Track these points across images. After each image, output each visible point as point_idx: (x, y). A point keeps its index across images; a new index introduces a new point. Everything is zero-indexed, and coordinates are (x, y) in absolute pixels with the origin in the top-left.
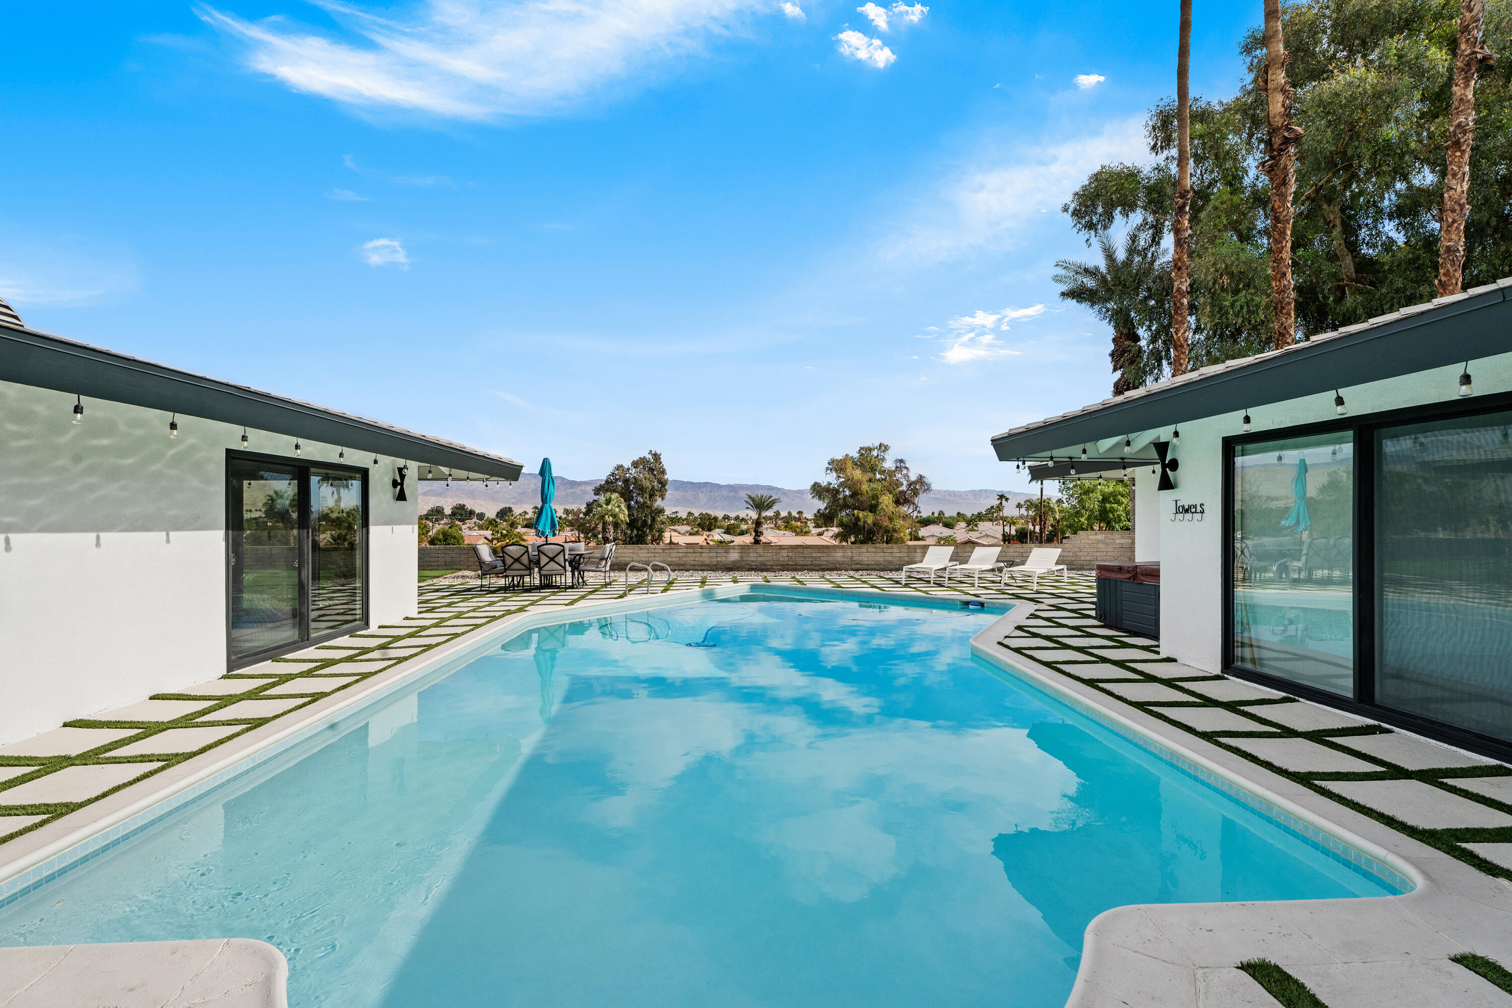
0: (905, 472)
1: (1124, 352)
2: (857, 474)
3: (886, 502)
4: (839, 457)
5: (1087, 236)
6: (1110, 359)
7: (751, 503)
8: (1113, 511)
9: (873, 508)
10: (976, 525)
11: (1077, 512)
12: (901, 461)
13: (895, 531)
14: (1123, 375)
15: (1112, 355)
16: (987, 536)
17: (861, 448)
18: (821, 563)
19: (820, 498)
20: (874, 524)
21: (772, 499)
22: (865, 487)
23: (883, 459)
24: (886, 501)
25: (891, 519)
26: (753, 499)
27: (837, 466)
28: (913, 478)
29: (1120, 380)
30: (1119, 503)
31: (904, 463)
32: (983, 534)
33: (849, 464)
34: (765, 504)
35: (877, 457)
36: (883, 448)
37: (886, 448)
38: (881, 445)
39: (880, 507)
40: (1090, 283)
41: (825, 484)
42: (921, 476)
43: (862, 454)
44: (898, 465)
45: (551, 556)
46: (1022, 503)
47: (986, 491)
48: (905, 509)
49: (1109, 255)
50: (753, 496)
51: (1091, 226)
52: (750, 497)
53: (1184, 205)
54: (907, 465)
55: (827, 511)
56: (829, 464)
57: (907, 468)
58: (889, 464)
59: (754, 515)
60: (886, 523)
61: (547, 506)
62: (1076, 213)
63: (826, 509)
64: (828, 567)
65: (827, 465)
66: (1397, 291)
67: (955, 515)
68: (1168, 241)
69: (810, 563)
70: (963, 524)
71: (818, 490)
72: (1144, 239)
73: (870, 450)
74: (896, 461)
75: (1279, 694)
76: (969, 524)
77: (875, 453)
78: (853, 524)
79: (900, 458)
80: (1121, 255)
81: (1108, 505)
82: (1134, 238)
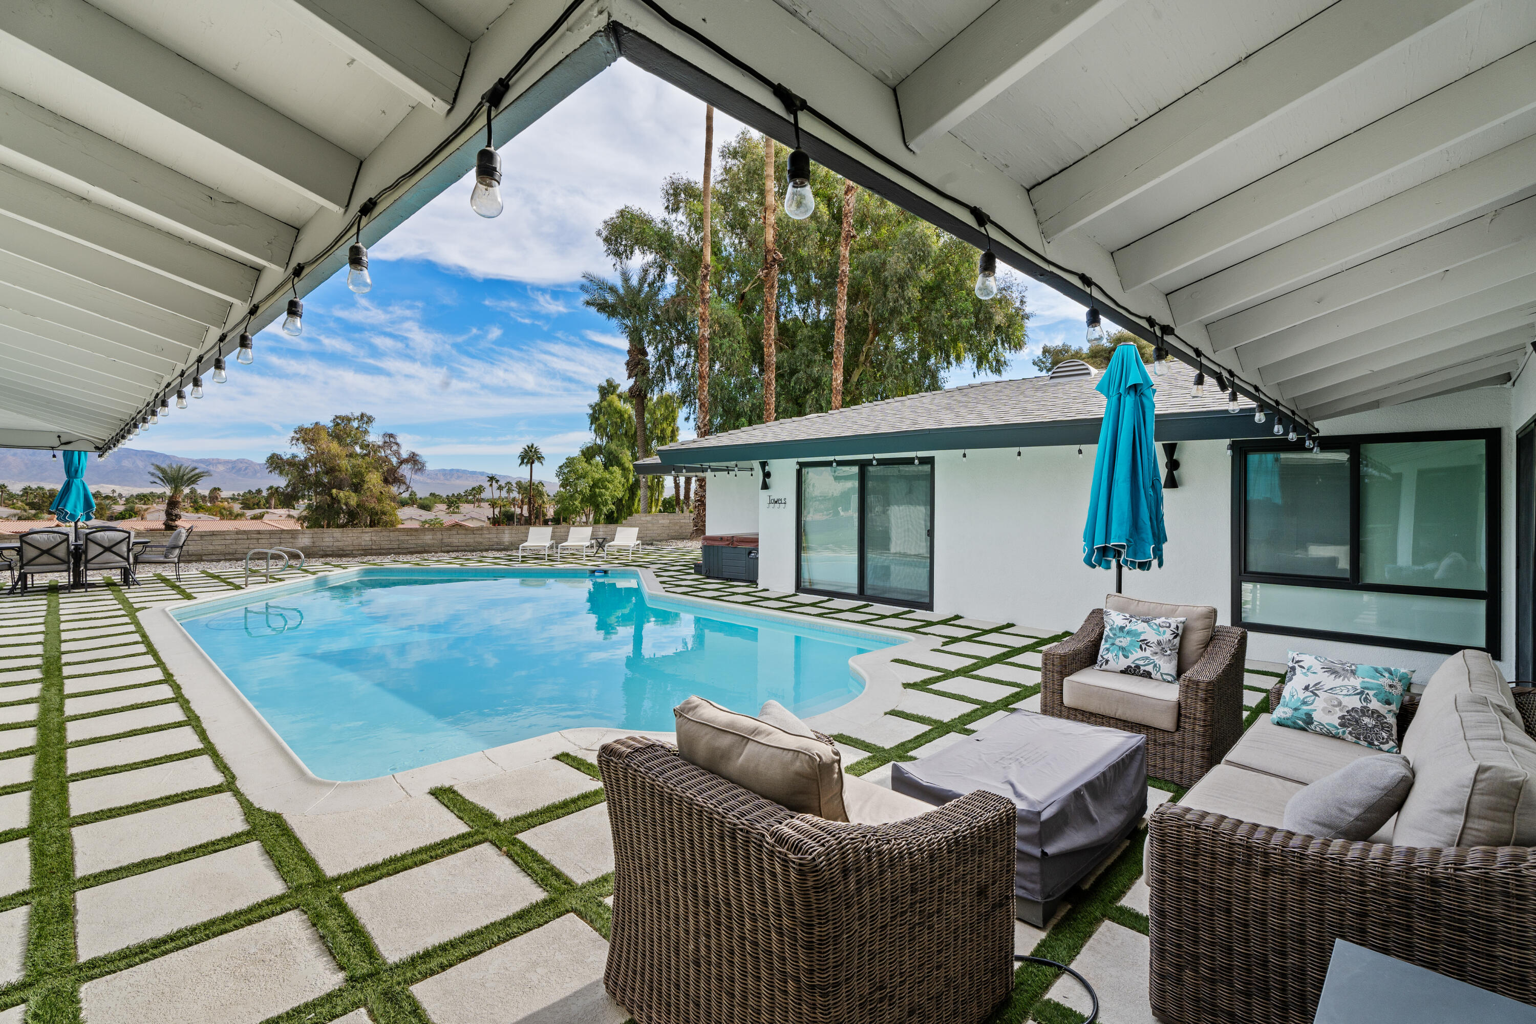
0: (395, 448)
1: (638, 364)
2: (335, 447)
3: (374, 481)
4: (308, 425)
5: (614, 261)
6: (625, 367)
7: (161, 475)
8: (601, 495)
9: (357, 488)
10: (458, 507)
11: (571, 496)
12: (391, 436)
13: (384, 513)
14: (635, 382)
15: (628, 364)
16: (472, 518)
17: (337, 417)
18: (408, 546)
19: (281, 473)
20: (358, 506)
21: (197, 471)
22: (344, 463)
23: (366, 432)
24: (374, 479)
25: (379, 501)
26: (163, 471)
27: (307, 435)
28: (404, 455)
29: (633, 386)
30: (606, 488)
31: (395, 439)
32: (468, 517)
33: (324, 435)
34: (185, 478)
35: (357, 429)
36: (366, 419)
37: (370, 420)
38: (362, 415)
39: (366, 486)
40: (610, 299)
41: (288, 456)
42: (414, 454)
43: (338, 424)
44: (387, 439)
45: (107, 545)
46: (503, 485)
47: (458, 471)
48: (394, 489)
49: (626, 278)
50: (164, 466)
51: (617, 254)
52: (158, 468)
53: (707, 274)
54: (398, 441)
55: (289, 490)
56: (295, 432)
57: (397, 444)
58: (374, 437)
59: (168, 491)
60: (372, 504)
61: (77, 482)
62: (607, 240)
63: (287, 486)
64: (416, 550)
65: (293, 434)
66: (803, 354)
67: (428, 495)
68: (671, 279)
69: (396, 546)
70: (443, 507)
71: (276, 463)
72: (653, 272)
73: (349, 420)
74: (385, 435)
75: (826, 598)
76: (449, 507)
77: (355, 424)
78: (328, 505)
79: (390, 432)
80: (634, 281)
81: (597, 490)
82: (645, 271)
